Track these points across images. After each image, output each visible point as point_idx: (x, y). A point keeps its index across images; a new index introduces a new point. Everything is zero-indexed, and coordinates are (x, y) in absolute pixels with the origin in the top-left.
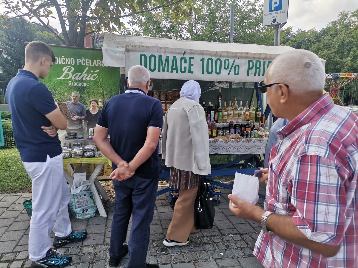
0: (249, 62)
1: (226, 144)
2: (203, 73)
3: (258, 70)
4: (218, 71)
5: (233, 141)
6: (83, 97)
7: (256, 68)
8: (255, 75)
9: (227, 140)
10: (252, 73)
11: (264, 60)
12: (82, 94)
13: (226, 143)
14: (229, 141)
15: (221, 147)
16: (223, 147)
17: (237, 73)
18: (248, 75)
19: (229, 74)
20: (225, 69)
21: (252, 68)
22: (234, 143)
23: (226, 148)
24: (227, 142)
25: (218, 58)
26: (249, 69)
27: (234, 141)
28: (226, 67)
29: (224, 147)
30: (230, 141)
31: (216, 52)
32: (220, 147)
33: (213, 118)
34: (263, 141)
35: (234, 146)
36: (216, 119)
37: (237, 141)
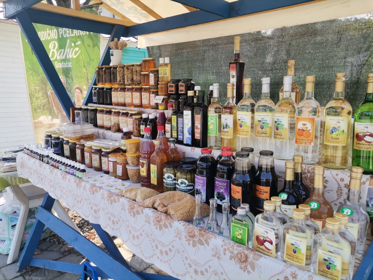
6: (69, 84)
12: (68, 79)
33: (188, 131)
34: (256, 270)
35: (151, 234)
36: (198, 136)
37: (159, 221)
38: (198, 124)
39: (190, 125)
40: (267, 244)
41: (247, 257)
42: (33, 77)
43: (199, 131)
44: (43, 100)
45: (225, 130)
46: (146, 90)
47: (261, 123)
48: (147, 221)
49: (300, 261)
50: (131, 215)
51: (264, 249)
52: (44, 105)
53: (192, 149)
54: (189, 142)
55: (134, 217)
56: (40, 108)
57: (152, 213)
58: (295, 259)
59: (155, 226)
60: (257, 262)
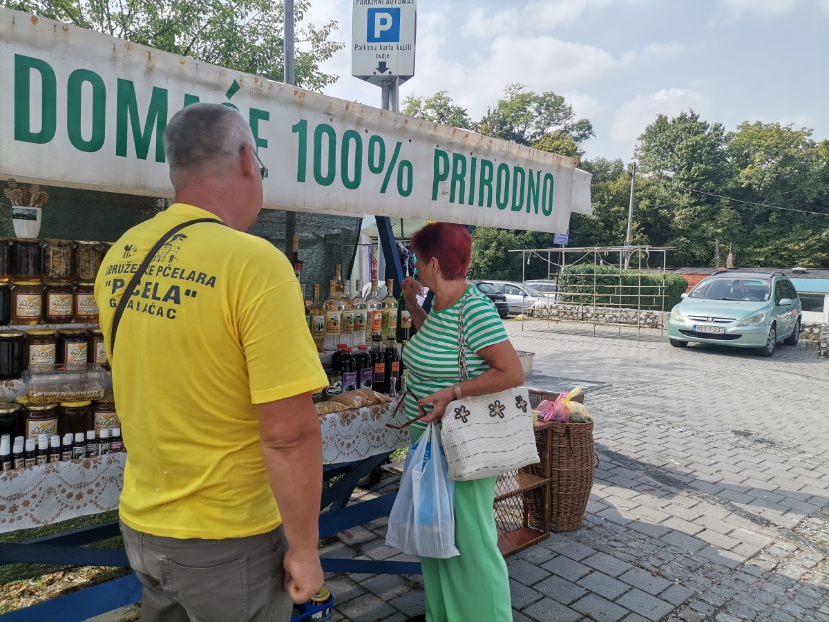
0: (438, 154)
1: (347, 427)
4: (351, 178)
5: (365, 414)
7: (455, 177)
8: (452, 200)
9: (348, 415)
10: (444, 193)
11: (473, 156)
13: (345, 424)
14: (354, 417)
15: (332, 439)
16: (339, 440)
17: (405, 188)
18: (434, 198)
19: (383, 190)
21: (444, 178)
22: (370, 421)
23: (346, 442)
24: (349, 422)
25: (352, 127)
27: (369, 414)
28: (376, 164)
29: (342, 440)
30: (358, 414)
31: (345, 106)
32: (330, 442)
37: (376, 412)
59: (372, 419)
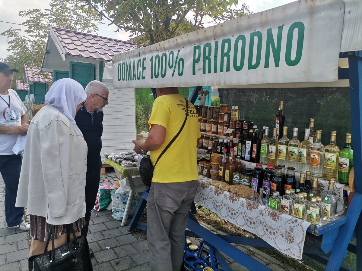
0: (195, 49)
2: (152, 78)
3: (207, 61)
4: (163, 73)
7: (205, 58)
8: (204, 72)
10: (199, 70)
11: (216, 40)
17: (181, 72)
18: (194, 73)
19: (173, 76)
20: (170, 67)
25: (164, 52)
26: (195, 61)
28: (171, 64)
31: (159, 45)
33: (248, 152)
34: (280, 219)
35: (227, 205)
36: (254, 156)
37: (232, 198)
38: (255, 149)
39: (250, 149)
40: (286, 209)
41: (276, 214)
42: (140, 105)
43: (255, 153)
44: (145, 120)
45: (271, 154)
46: (221, 124)
47: (291, 153)
48: (225, 198)
49: (300, 216)
50: (216, 195)
51: (285, 211)
52: (145, 124)
53: (250, 163)
54: (249, 159)
55: (217, 196)
56: (142, 126)
57: (229, 194)
58: (298, 215)
59: (230, 201)
60: (280, 216)
